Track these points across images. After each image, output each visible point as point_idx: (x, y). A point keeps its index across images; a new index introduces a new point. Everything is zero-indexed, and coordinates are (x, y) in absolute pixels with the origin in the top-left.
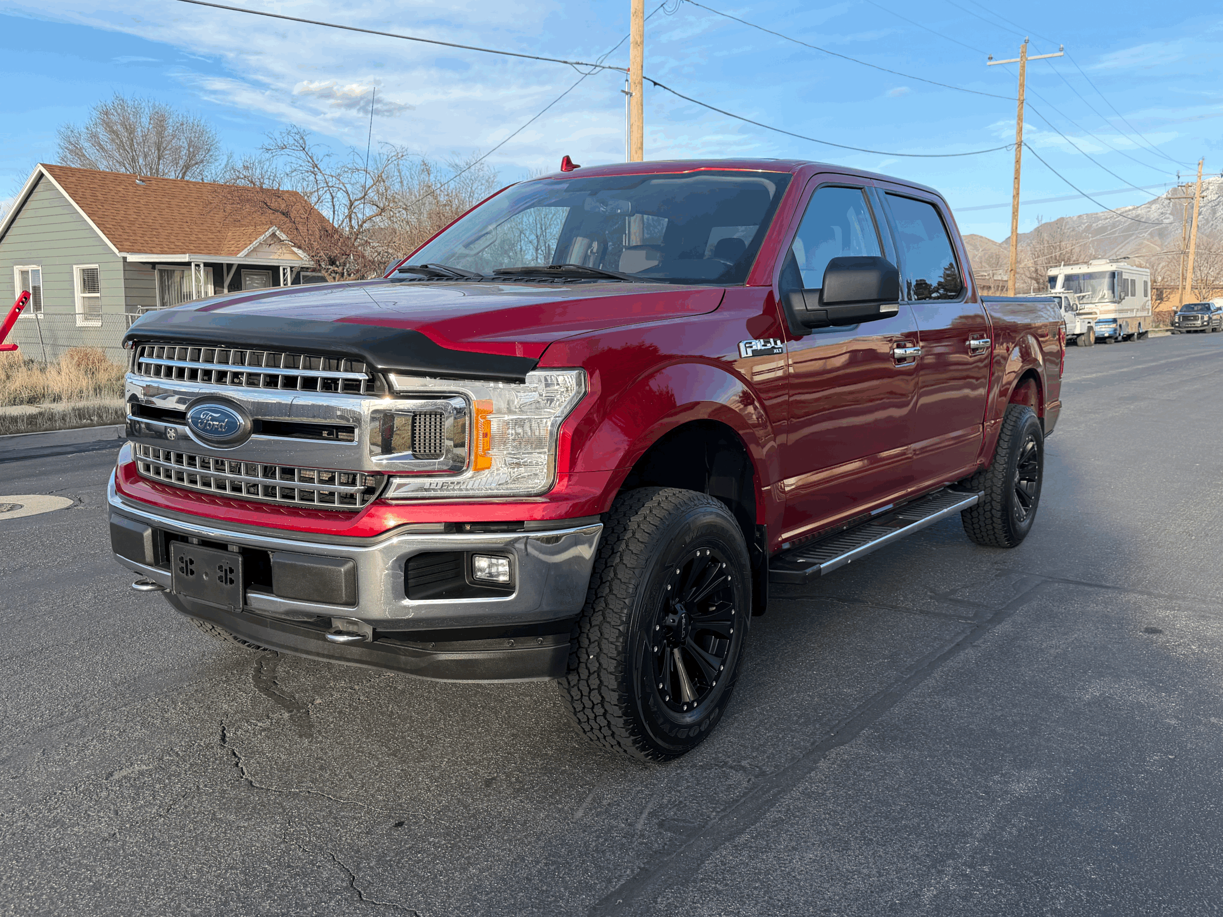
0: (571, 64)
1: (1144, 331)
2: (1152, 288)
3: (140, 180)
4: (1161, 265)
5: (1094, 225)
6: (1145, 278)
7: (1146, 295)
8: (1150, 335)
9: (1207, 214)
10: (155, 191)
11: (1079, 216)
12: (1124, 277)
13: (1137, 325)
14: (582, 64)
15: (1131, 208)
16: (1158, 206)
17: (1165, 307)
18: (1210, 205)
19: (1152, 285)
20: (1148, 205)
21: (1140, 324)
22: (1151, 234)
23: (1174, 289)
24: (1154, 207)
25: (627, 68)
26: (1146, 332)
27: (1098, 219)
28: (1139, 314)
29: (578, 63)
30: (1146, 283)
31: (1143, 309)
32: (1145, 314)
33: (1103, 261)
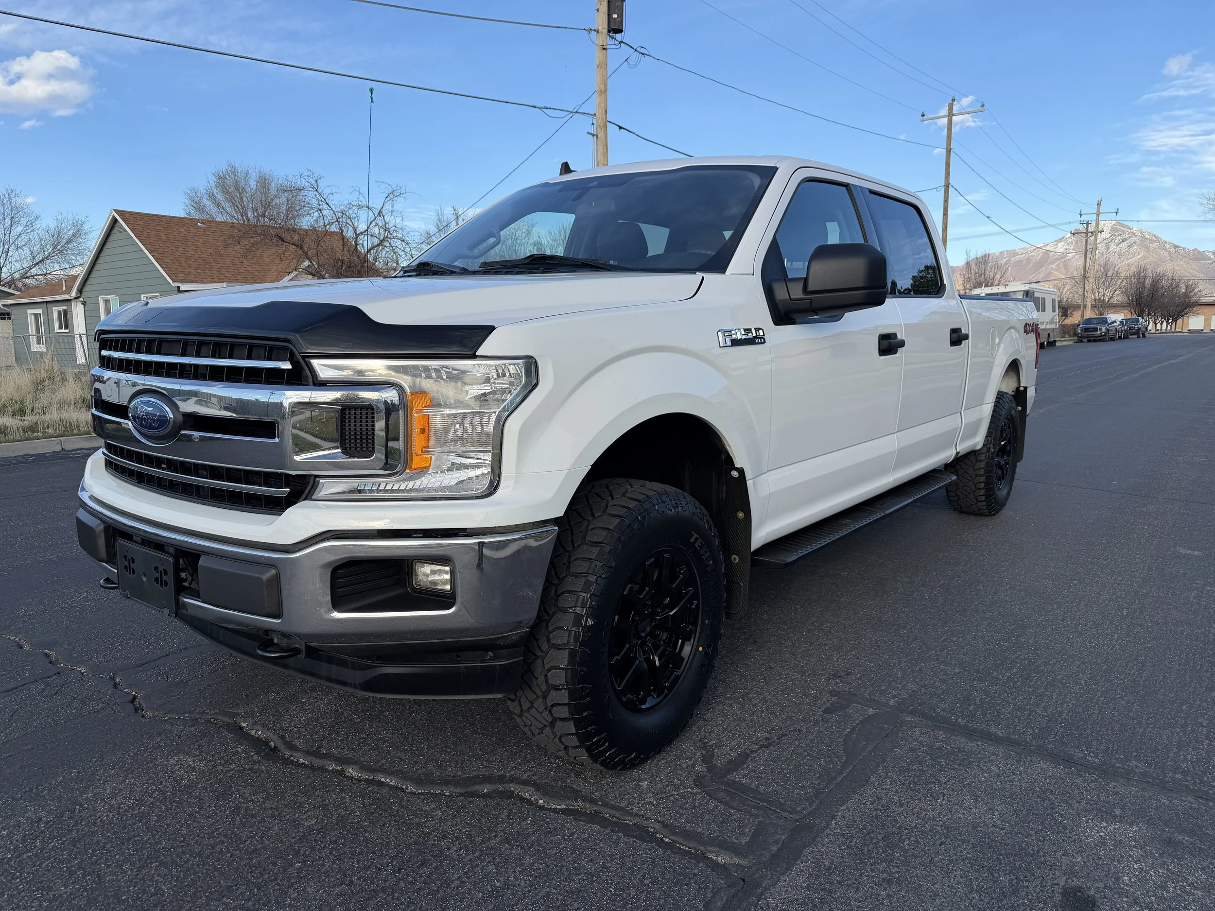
0: (540, 108)
1: (1052, 340)
2: (1059, 307)
3: (201, 223)
4: (1066, 289)
5: (1013, 259)
6: (1053, 297)
7: (1054, 311)
8: (1058, 344)
9: (1102, 249)
10: (214, 232)
11: (1001, 253)
12: (1035, 296)
13: (1047, 336)
14: (550, 108)
15: (1042, 245)
16: (1063, 243)
17: (1069, 321)
18: (1105, 242)
19: (1059, 305)
20: (1055, 243)
21: (1049, 334)
22: (1058, 265)
23: (1077, 307)
24: (1060, 244)
25: (593, 113)
26: (1055, 341)
27: (1017, 254)
28: (1049, 327)
29: (547, 108)
30: (1054, 301)
31: (1052, 322)
32: (1053, 326)
33: (1019, 283)
